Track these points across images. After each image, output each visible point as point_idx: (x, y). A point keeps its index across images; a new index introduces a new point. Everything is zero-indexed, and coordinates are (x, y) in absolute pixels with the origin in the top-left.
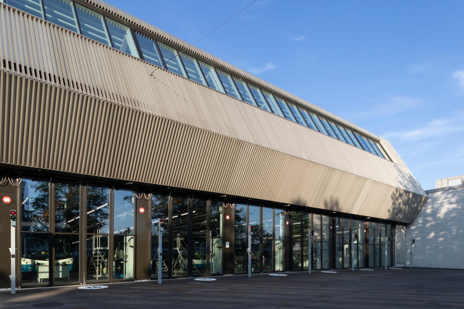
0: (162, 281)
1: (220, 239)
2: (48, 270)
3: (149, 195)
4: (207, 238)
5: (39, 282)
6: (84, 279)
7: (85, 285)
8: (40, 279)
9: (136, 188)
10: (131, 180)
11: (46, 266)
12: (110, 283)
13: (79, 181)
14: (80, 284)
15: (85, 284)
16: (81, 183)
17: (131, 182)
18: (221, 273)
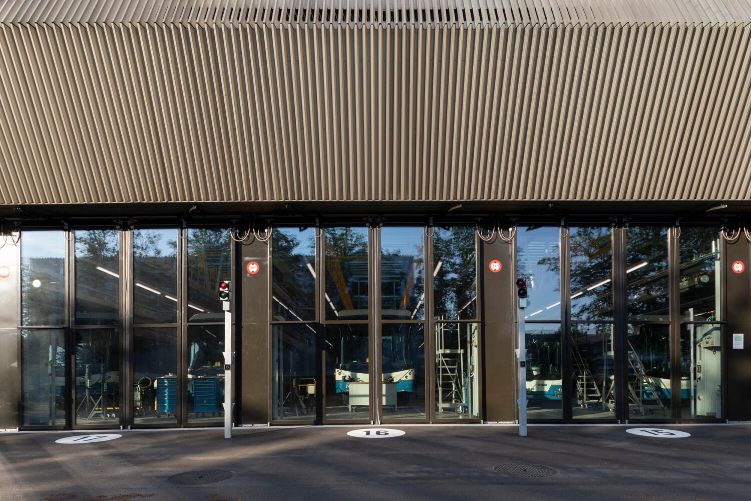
0: (528, 428)
1: (715, 325)
2: (367, 392)
3: (511, 229)
4: (670, 326)
5: (350, 410)
6: (378, 413)
7: (379, 425)
8: (352, 406)
9: (479, 219)
10: (458, 199)
11: (363, 383)
12: (429, 423)
13: (364, 219)
14: (370, 424)
15: (379, 423)
16: (369, 222)
17: (458, 203)
18: (718, 416)
